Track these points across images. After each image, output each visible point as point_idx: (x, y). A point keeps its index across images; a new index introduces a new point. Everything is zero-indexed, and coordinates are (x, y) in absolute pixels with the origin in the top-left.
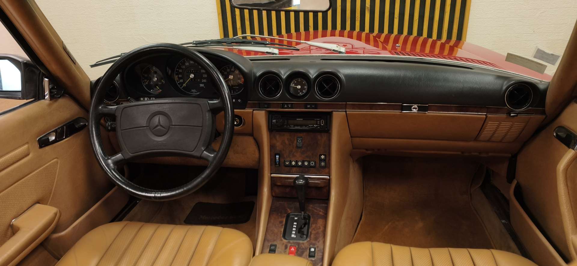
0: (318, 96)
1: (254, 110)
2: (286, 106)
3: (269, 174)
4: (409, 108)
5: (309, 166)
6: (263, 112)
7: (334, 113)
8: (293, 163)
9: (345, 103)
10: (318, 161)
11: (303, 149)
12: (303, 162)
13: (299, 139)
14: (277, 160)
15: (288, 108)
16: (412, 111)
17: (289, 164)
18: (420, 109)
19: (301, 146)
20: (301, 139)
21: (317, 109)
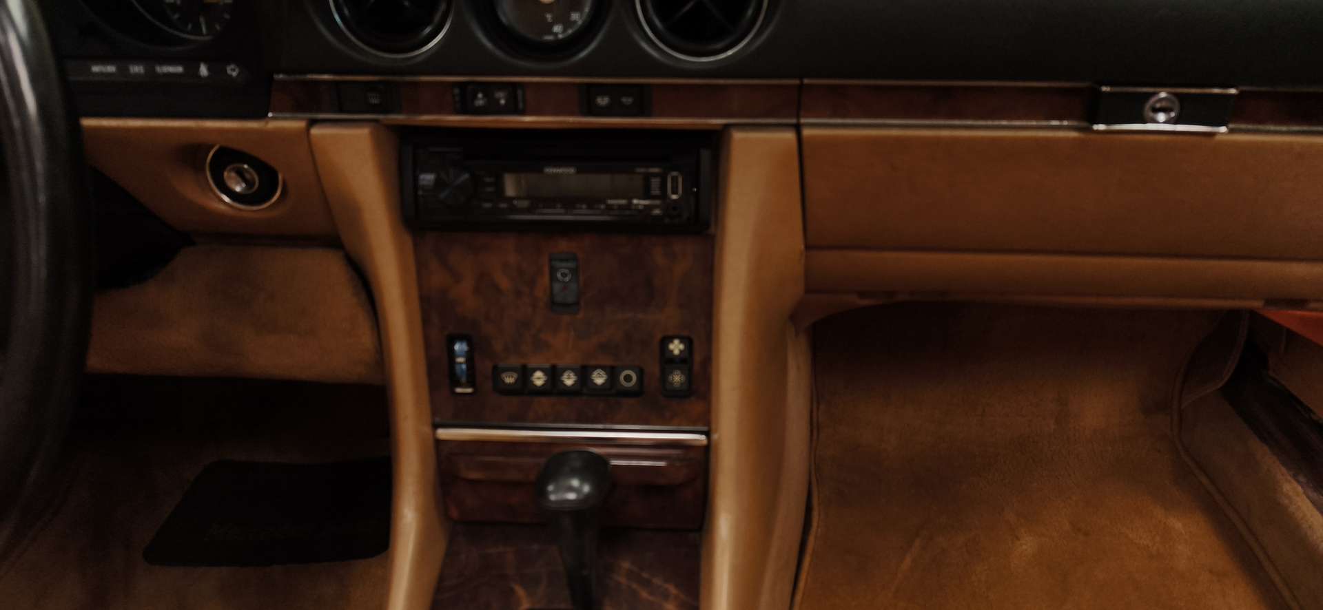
0: (653, 47)
1: (313, 123)
2: (480, 101)
3: (427, 429)
5: (612, 390)
6: (360, 130)
7: (738, 136)
8: (539, 379)
9: (797, 82)
10: (653, 368)
11: (580, 315)
12: (584, 374)
13: (558, 264)
14: (457, 367)
15: (493, 108)
16: (1146, 123)
17: (517, 381)
18: (1186, 111)
19: (571, 299)
20: (571, 265)
21: (649, 115)
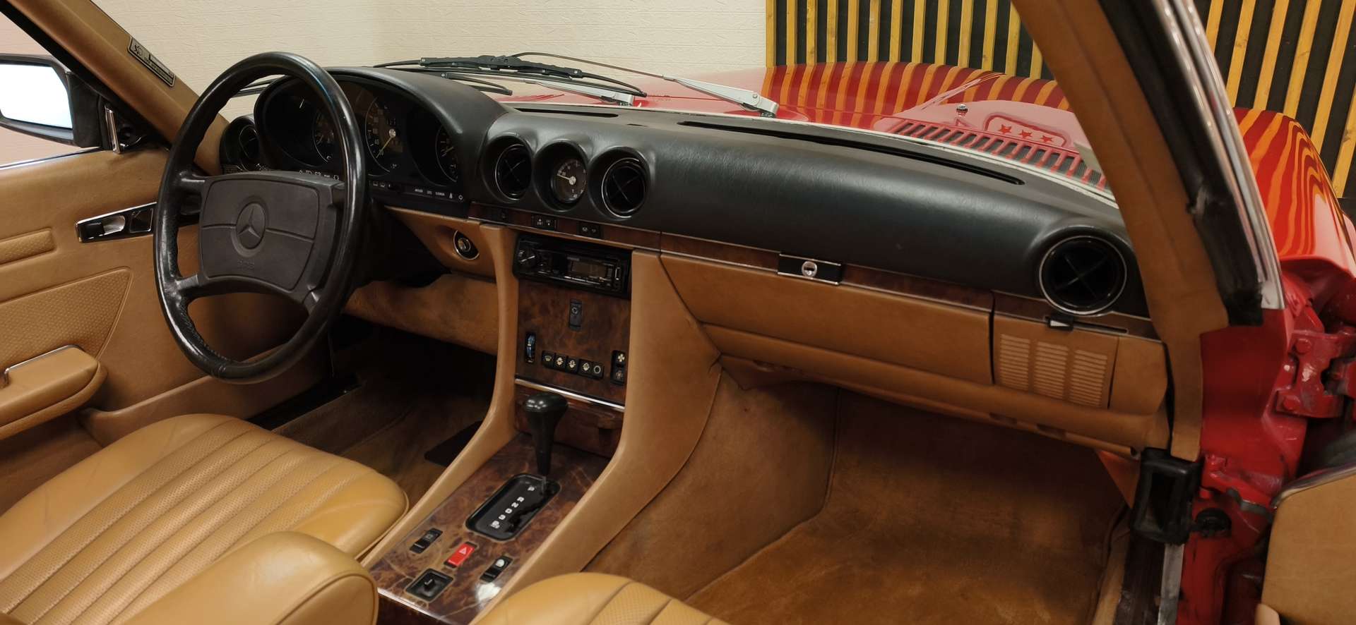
1: (482, 223)
2: (540, 222)
3: (510, 378)
4: (796, 268)
5: (589, 375)
6: (496, 229)
7: (634, 253)
8: (560, 361)
9: (659, 233)
10: (609, 367)
11: (580, 333)
12: (580, 363)
13: (573, 305)
14: (528, 349)
15: (545, 227)
16: (802, 275)
17: (551, 360)
18: (823, 272)
19: (576, 324)
20: (579, 306)
21: (604, 239)
